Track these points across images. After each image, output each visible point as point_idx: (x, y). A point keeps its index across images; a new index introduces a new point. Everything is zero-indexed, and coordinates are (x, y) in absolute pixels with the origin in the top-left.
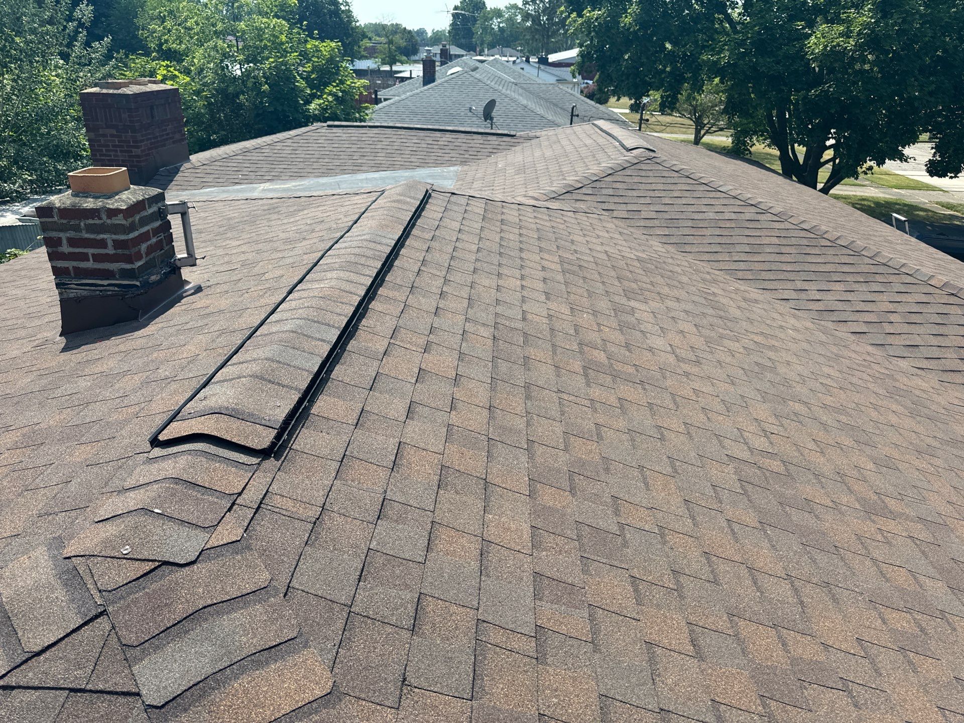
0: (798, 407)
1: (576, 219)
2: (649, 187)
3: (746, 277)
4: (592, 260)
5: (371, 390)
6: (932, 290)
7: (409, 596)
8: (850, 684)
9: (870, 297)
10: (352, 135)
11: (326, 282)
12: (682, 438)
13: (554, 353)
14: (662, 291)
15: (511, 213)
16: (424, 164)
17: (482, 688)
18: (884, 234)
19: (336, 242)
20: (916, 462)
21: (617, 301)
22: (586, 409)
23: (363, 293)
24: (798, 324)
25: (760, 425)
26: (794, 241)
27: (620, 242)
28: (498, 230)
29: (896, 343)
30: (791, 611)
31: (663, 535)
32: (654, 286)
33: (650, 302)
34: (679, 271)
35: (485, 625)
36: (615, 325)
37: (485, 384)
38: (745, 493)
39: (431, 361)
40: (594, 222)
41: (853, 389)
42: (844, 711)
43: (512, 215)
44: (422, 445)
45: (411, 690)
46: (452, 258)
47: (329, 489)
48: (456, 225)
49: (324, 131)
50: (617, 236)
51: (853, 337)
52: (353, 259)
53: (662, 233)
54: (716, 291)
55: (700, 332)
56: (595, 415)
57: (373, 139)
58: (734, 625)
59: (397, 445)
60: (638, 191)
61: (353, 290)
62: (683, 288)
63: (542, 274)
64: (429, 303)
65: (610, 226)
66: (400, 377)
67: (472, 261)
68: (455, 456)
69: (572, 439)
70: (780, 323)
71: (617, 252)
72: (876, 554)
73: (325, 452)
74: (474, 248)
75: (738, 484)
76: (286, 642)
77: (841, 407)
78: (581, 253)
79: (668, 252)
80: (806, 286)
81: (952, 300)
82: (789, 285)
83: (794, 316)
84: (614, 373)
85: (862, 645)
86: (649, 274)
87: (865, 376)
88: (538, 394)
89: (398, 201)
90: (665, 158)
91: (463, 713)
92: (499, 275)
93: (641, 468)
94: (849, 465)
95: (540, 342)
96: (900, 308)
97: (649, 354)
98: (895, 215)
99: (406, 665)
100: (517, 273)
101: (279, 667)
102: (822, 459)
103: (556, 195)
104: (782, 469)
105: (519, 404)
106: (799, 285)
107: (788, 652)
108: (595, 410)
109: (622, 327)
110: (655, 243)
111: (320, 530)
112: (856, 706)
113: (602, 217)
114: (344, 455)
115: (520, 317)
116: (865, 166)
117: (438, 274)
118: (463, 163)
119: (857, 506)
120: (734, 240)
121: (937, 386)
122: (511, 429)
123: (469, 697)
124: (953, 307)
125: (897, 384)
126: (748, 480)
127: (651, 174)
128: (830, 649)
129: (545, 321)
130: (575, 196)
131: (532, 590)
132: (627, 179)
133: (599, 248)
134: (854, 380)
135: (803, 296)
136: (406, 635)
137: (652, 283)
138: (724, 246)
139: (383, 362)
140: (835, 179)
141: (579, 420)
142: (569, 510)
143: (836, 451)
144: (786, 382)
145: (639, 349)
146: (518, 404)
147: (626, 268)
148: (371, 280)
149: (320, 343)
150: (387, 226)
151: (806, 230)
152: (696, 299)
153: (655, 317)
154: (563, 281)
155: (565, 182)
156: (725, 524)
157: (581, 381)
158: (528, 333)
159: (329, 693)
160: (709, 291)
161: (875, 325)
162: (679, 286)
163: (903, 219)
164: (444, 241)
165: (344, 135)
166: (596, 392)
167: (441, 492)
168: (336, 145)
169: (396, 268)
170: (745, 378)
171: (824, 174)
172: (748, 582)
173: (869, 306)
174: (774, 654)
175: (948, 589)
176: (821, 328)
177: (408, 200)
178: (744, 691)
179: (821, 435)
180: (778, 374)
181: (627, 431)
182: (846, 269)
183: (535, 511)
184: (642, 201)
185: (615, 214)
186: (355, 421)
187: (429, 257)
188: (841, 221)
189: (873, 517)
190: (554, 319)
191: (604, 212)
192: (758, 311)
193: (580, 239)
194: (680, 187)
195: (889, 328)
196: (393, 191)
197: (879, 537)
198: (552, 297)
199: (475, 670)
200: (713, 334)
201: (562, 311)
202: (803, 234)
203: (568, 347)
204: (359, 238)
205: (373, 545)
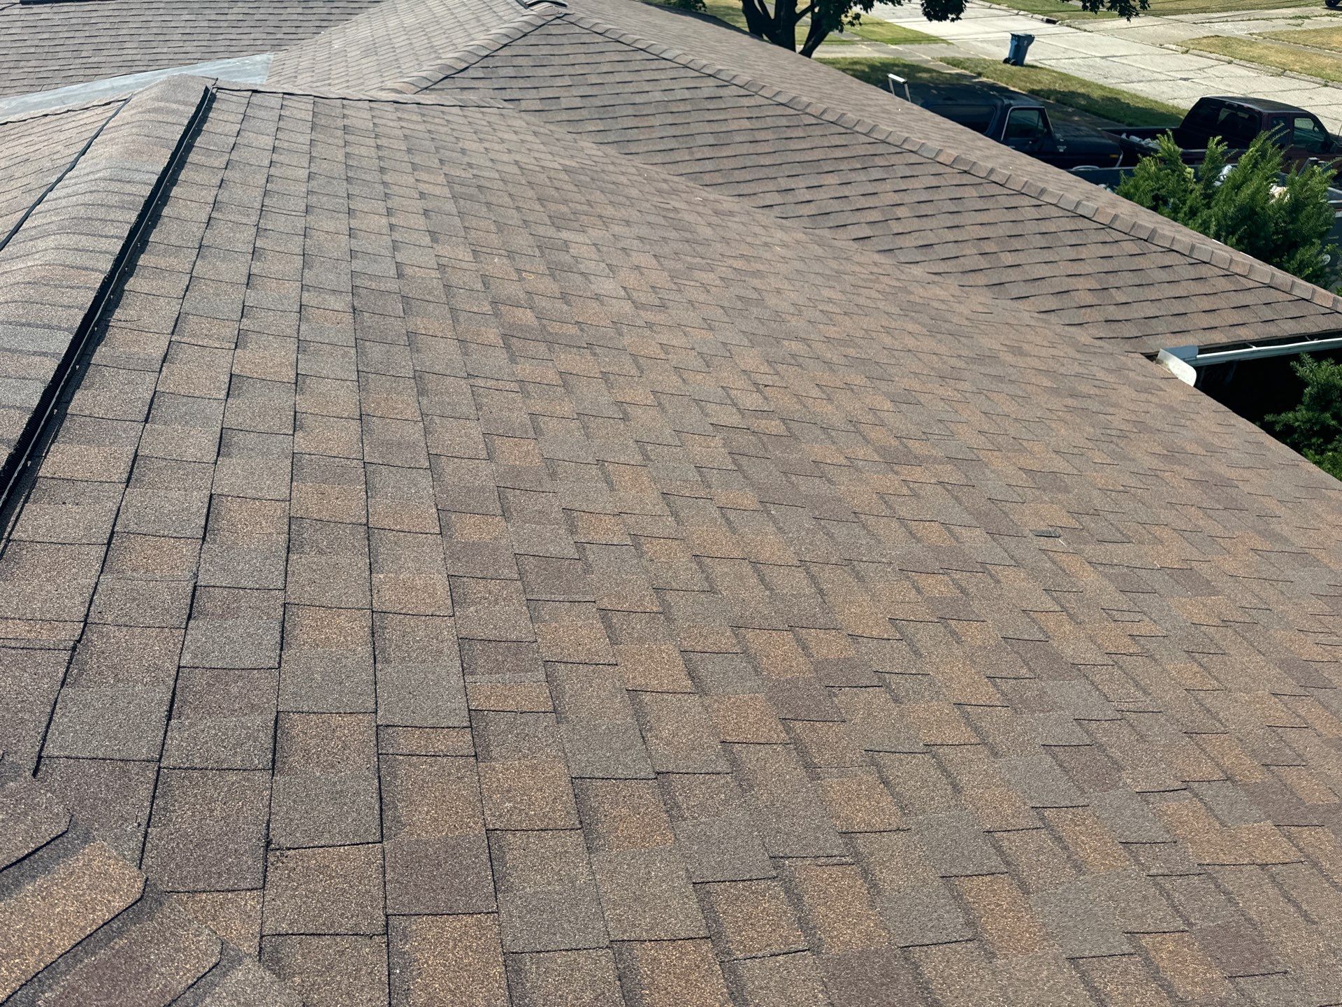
0: (795, 346)
1: (465, 116)
2: (565, 60)
3: (715, 182)
4: (497, 176)
5: (146, 421)
6: (941, 169)
7: (260, 722)
8: (887, 676)
9: (870, 188)
10: (71, 15)
11: (37, 256)
12: (653, 412)
13: (455, 320)
14: (604, 213)
15: (360, 114)
16: (210, 55)
17: (397, 820)
18: (880, 102)
19: (51, 190)
20: (941, 391)
21: (542, 234)
22: (513, 395)
23: (109, 267)
24: (785, 237)
25: (750, 379)
26: (769, 122)
27: (536, 147)
28: (341, 143)
29: (907, 245)
30: (810, 605)
31: (637, 546)
32: (592, 207)
33: (590, 230)
34: (625, 181)
35: (390, 730)
36: (542, 268)
37: (348, 383)
38: (740, 469)
39: (249, 360)
40: (493, 119)
41: (860, 312)
42: (883, 710)
43: (360, 118)
44: (251, 493)
45: (282, 855)
46: (266, 193)
47: (91, 591)
48: (267, 141)
49: (16, 12)
50: (530, 138)
51: (855, 245)
52: (82, 212)
53: (594, 129)
54: (677, 205)
55: (662, 265)
56: (528, 401)
57: (111, 19)
58: (740, 639)
59: (207, 500)
60: (551, 68)
61: (89, 264)
62: (632, 205)
63: (421, 204)
64: (236, 270)
65: (518, 123)
66: (197, 393)
67: (302, 195)
68: (308, 499)
69: (498, 441)
70: (764, 239)
71: (533, 161)
72: (903, 512)
73: (76, 534)
74: (303, 174)
75: (729, 459)
76: (48, 843)
77: (847, 338)
78: (479, 167)
79: (607, 156)
80: (791, 183)
81: (966, 179)
82: (771, 186)
83: (781, 227)
84: (549, 338)
85: (895, 626)
86: (583, 189)
87: (874, 294)
88: (438, 385)
89: (156, 110)
90: (582, 15)
91: (370, 863)
92: (350, 212)
93: (600, 462)
94: (862, 408)
95: (431, 307)
96: (907, 198)
97: (595, 304)
98: (891, 76)
99: (269, 821)
100: (380, 206)
101: (41, 886)
102: (830, 407)
103: (430, 84)
104: (782, 429)
105: (408, 405)
106: (784, 183)
107: (810, 656)
108: (527, 395)
109: (554, 271)
110: (587, 144)
111: (85, 657)
112: (896, 701)
113: (504, 111)
114: (113, 533)
115: (393, 272)
116: (851, 13)
117: (244, 221)
118: (277, 46)
119: (876, 458)
120: (694, 129)
121: (958, 293)
122: (400, 444)
123: (377, 838)
124: (966, 188)
125: (912, 298)
126: (741, 452)
127: (564, 40)
128: (860, 640)
129: (435, 274)
130: (459, 83)
131: (458, 663)
132: (532, 51)
133: (505, 158)
134: (862, 301)
135: (789, 198)
136: (261, 778)
137: (589, 203)
138: (680, 139)
139: (164, 373)
140: (816, 37)
141: (506, 413)
142: (503, 542)
143: (846, 393)
144: (778, 316)
145: (582, 299)
146: (406, 403)
147: (549, 184)
148: (121, 243)
149: (38, 359)
150: (140, 153)
151: (782, 104)
152: (651, 219)
153: (599, 250)
154: (455, 211)
155: (439, 61)
156: (717, 514)
157: (502, 356)
158: (410, 295)
159: (140, 900)
160: (668, 206)
161: (880, 224)
162: (628, 203)
163: (901, 80)
164: (248, 168)
165: (57, 17)
166: (525, 369)
167: (293, 557)
168: (45, 36)
169: (166, 220)
170: (726, 319)
171: (802, 30)
172: (753, 581)
173: (871, 202)
174: (794, 664)
175: (988, 536)
176: (816, 238)
177: (174, 106)
178: (761, 720)
179: (826, 377)
180: (766, 307)
181: (576, 416)
182: (839, 153)
183: (453, 554)
184: (559, 81)
185: (524, 105)
186: (125, 476)
187: (224, 196)
188: (827, 89)
189: (896, 468)
190: (449, 270)
191: (506, 104)
192: (735, 226)
193: (474, 146)
194: (608, 57)
195: (896, 227)
196: (145, 96)
197: (905, 491)
198: (441, 237)
199: (381, 799)
200: (679, 266)
201: (460, 257)
202: (780, 110)
203: (475, 309)
204: (92, 177)
205: (187, 659)
